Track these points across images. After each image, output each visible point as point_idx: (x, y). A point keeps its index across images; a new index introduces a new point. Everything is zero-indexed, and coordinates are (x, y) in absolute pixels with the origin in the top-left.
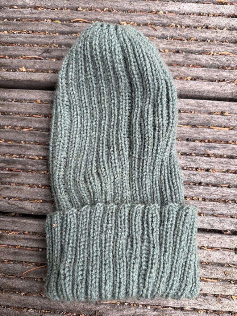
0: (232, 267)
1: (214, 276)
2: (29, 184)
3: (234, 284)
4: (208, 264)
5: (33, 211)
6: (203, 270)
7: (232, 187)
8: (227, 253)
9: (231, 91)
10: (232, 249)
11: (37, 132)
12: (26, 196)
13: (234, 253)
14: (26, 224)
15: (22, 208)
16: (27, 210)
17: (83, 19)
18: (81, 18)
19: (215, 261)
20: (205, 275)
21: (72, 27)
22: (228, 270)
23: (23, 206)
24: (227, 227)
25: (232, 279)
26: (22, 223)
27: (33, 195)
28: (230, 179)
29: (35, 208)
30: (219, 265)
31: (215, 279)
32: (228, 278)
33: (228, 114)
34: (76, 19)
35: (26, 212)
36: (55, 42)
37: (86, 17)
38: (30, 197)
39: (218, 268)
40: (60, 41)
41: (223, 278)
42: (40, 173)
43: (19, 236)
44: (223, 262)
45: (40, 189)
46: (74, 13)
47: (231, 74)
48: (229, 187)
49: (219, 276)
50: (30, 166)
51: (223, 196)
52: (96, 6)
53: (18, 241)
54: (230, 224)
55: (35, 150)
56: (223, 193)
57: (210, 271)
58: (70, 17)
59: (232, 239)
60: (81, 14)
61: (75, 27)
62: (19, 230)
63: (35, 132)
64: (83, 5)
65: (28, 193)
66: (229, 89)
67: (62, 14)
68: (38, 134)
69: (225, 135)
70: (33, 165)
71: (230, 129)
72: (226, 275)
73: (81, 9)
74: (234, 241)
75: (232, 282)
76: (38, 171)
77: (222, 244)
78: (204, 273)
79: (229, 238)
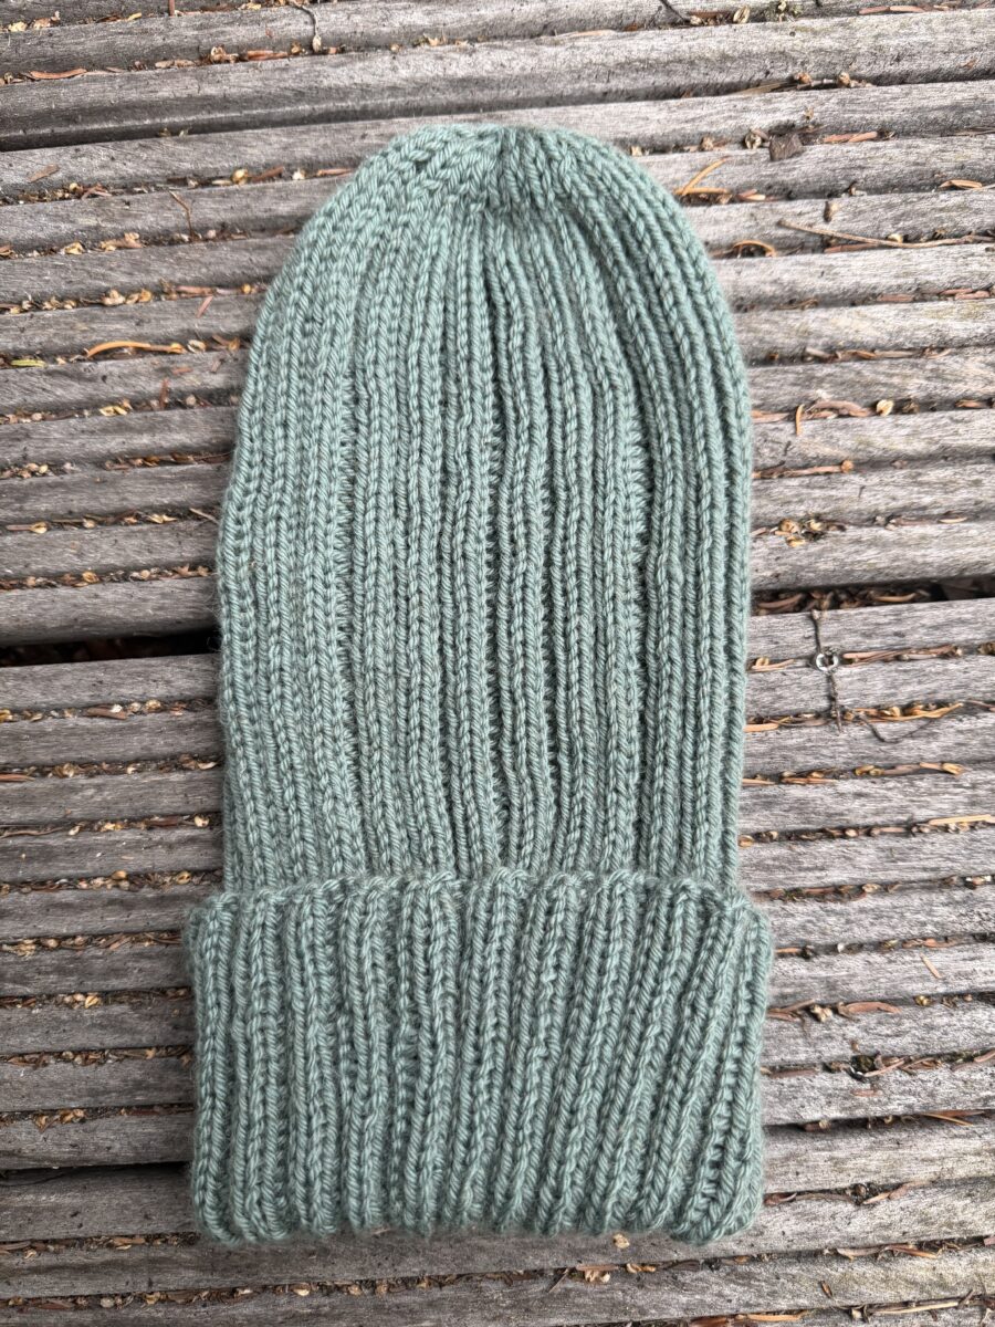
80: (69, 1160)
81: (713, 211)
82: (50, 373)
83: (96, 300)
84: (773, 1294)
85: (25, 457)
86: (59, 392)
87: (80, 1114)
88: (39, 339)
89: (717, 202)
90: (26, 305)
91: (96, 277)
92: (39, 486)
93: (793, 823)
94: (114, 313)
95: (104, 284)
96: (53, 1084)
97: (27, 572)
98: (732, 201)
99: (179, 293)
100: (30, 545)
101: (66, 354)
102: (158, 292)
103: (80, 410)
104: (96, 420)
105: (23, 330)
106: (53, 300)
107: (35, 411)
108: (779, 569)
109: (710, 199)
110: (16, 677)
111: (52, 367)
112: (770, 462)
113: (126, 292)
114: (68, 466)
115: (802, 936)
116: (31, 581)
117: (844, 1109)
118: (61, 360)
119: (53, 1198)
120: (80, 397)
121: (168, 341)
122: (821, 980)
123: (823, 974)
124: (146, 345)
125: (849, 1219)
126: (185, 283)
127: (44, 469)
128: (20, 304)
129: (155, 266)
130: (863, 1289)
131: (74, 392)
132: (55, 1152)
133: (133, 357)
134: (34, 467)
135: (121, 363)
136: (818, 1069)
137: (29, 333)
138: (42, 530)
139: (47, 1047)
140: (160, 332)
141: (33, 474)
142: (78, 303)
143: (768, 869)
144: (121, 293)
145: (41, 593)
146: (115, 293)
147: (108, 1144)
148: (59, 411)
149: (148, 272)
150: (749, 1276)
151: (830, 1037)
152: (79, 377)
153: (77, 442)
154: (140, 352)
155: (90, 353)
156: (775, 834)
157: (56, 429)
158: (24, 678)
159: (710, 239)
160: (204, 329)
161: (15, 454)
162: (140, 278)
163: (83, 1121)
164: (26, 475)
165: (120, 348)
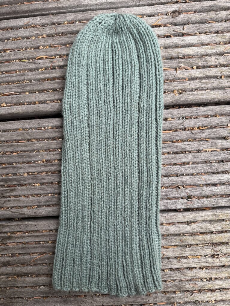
0: (186, 235)
1: (173, 244)
2: (25, 195)
3: (189, 247)
4: (168, 236)
5: (31, 215)
6: (164, 241)
7: (179, 176)
8: (182, 226)
9: (171, 101)
10: (185, 222)
11: (24, 154)
12: (24, 205)
13: (186, 225)
14: (27, 225)
15: (23, 214)
16: (27, 215)
17: (45, 55)
18: (43, 55)
19: (173, 233)
20: (166, 244)
21: (37, 64)
22: (184, 238)
23: (23, 213)
24: (179, 207)
25: (186, 244)
26: (24, 225)
27: (29, 203)
28: (177, 170)
29: (32, 212)
30: (176, 235)
31: (174, 246)
32: (184, 244)
33: (170, 120)
34: (39, 56)
35: (26, 216)
36: (25, 78)
37: (48, 54)
38: (27, 205)
39: (175, 237)
40: (29, 77)
41: (180, 244)
42: (32, 186)
43: (24, 235)
44: (179, 233)
45: (34, 198)
46: (37, 52)
47: (170, 87)
48: (177, 176)
49: (177, 244)
50: (23, 181)
51: (173, 184)
52: (54, 43)
53: (23, 238)
54: (181, 204)
55: (25, 168)
56: (173, 182)
57: (170, 241)
58: (34, 56)
59: (183, 215)
60: (43, 51)
61: (40, 63)
62: (23, 230)
63: (22, 154)
64: (43, 44)
65: (25, 202)
66: (169, 99)
67: (27, 53)
68: (25, 155)
69: (169, 137)
70: (25, 181)
71: (173, 131)
72: (182, 242)
73: (43, 48)
74: (185, 216)
75: (188, 246)
76: (30, 184)
77: (177, 219)
78: (166, 243)
79: (182, 215)
80: (34, 215)
81: (160, 28)
82: (29, 63)
83: (38, 48)
84: (171, 242)
85: (24, 79)
86: (31, 66)
87: (36, 207)
88: (26, 56)
89: (161, 27)
90: (24, 49)
91: (38, 43)
92: (27, 85)
93: (175, 150)
94: (41, 50)
95: (39, 45)
96: (31, 201)
97: (25, 102)
98: (164, 26)
99: (54, 46)
100: (26, 96)
101: (32, 59)
102: (50, 46)
103: (35, 70)
104: (38, 72)
105: (23, 54)
106: (29, 48)
107: (26, 70)
108: (173, 100)
109: (160, 26)
110: (23, 122)
111: (29, 61)
112: (171, 79)
113: (44, 46)
114: (33, 81)
115: (176, 172)
116: (26, 104)
117: (185, 206)
118: (31, 60)
119: (31, 223)
120: (35, 67)
121: (52, 56)
122: (180, 181)
123: (181, 179)
124: (48, 57)
125: (186, 228)
126: (55, 44)
127: (28, 81)
128: (23, 49)
129: (49, 41)
130: (189, 241)
131: (34, 66)
132: (31, 214)
133: (45, 59)
134: (26, 81)
135: (43, 60)
136: (180, 198)
137: (25, 55)
138: (28, 94)
139: (29, 193)
140: (50, 54)
141: (26, 82)
142: (34, 49)
143: (170, 159)
144: (43, 47)
145: (28, 106)
146: (41, 46)
147: (41, 212)
148: (31, 70)
149: (48, 42)
150: (166, 239)
151: (182, 192)
152: (35, 63)
153: (34, 76)
154: (46, 58)
155: (37, 59)
156: (171, 152)
157: (30, 74)
158: (25, 122)
159: (160, 34)
160: (59, 54)
161: (22, 79)
162: (46, 43)
163: (37, 208)
164: (24, 83)
165: (43, 57)
